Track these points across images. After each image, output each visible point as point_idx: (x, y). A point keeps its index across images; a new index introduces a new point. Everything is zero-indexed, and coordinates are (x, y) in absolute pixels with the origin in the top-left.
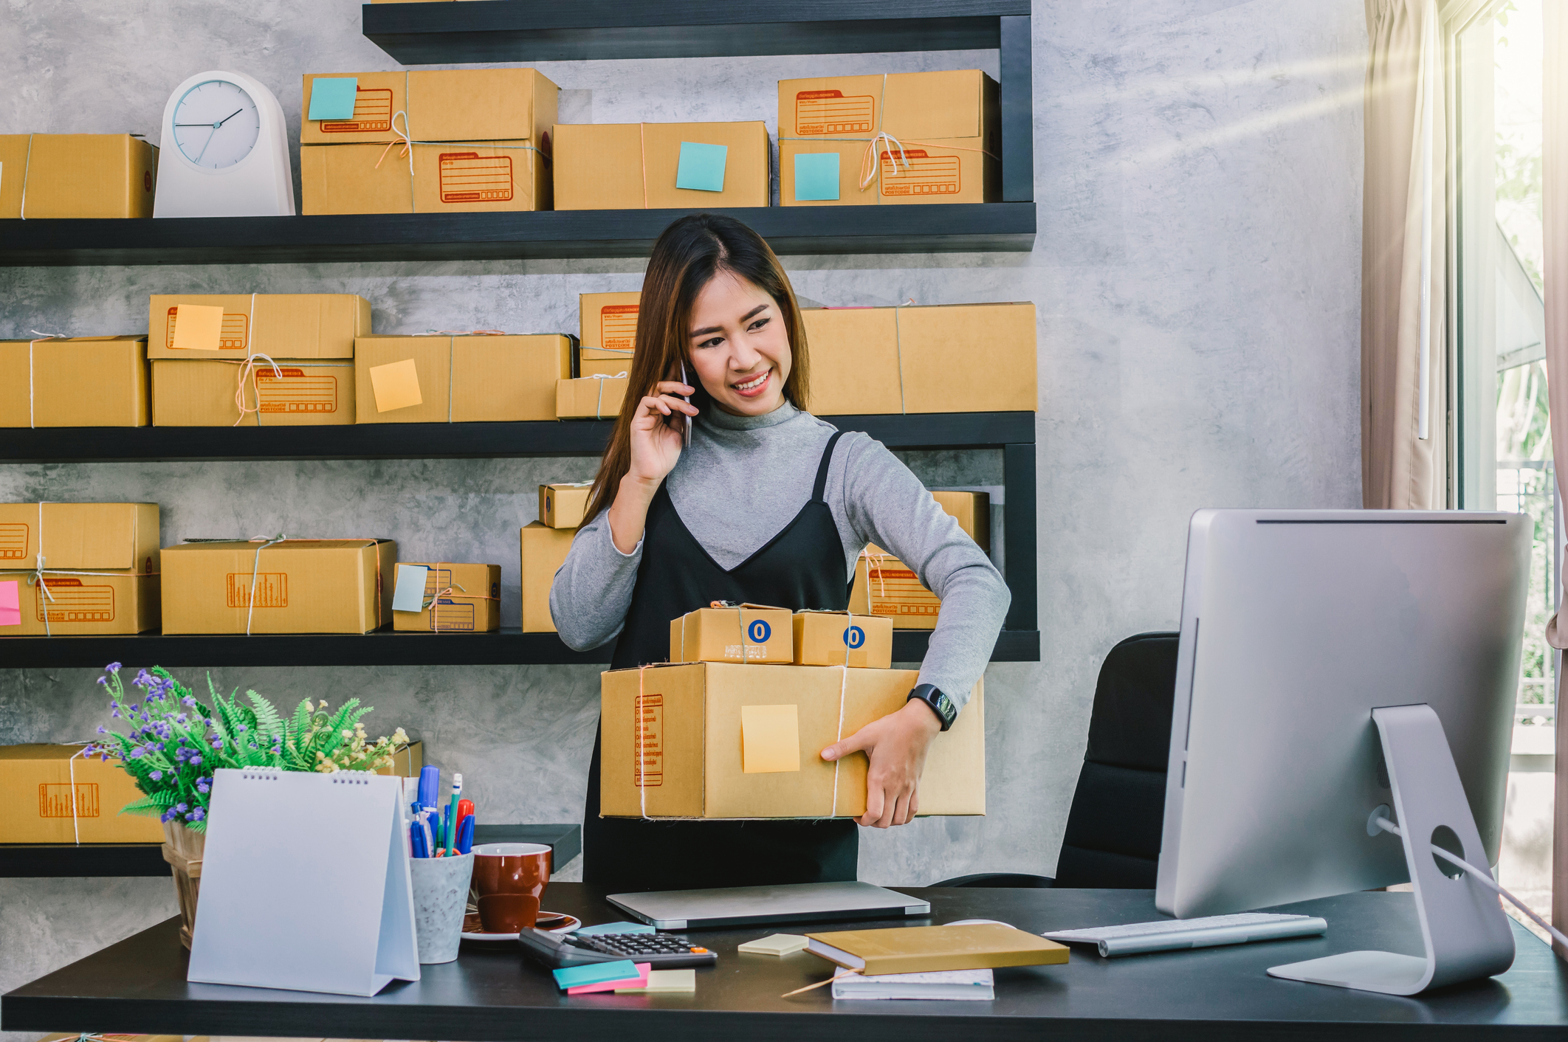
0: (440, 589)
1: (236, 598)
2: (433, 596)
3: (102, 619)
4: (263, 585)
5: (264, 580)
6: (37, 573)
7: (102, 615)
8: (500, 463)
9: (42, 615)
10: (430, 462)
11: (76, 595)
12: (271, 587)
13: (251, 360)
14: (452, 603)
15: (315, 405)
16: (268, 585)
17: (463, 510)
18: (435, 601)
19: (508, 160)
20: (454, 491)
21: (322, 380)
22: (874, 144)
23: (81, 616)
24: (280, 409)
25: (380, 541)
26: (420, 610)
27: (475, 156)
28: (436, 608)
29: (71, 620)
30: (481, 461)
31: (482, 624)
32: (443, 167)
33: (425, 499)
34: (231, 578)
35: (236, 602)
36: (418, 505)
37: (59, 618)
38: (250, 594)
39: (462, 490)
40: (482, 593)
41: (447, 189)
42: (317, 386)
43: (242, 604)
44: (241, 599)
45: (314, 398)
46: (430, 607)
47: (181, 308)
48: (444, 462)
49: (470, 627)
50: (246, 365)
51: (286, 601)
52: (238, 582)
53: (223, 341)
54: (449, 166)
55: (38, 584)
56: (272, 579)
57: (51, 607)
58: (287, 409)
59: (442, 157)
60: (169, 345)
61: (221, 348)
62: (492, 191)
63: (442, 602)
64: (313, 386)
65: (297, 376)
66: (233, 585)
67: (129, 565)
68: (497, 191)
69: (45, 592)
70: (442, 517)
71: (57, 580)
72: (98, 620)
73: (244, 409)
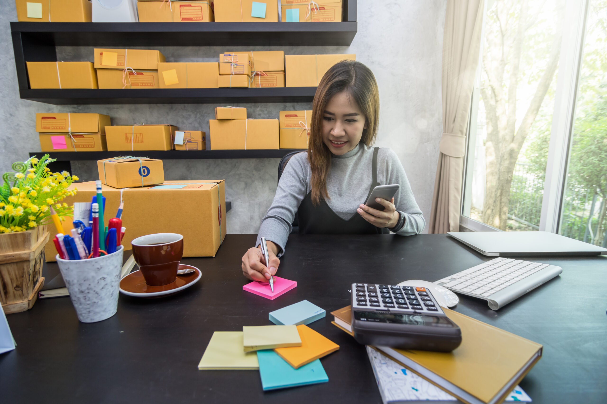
0: (188, 138)
1: (128, 141)
2: (186, 140)
3: (91, 147)
4: (136, 137)
5: (136, 136)
6: (69, 133)
7: (91, 146)
8: (205, 105)
9: (73, 146)
10: (186, 105)
11: (83, 140)
12: (138, 137)
13: (127, 69)
14: (191, 142)
15: (148, 84)
16: (137, 137)
17: (196, 118)
18: (186, 141)
19: (200, 7)
20: (193, 113)
21: (149, 76)
22: (309, 5)
23: (85, 146)
24: (138, 85)
25: (171, 126)
26: (182, 144)
27: (190, 6)
28: (187, 144)
29: (82, 147)
30: (200, 104)
31: (200, 148)
32: (181, 9)
33: (185, 115)
34: (126, 135)
35: (128, 142)
36: (184, 117)
37: (78, 147)
38: (132, 139)
39: (195, 113)
40: (200, 139)
41: (183, 17)
42: (148, 78)
43: (130, 142)
44: (130, 141)
45: (147, 82)
46: (185, 143)
47: (104, 53)
48: (190, 105)
49: (197, 149)
50: (125, 71)
51: (143, 141)
52: (129, 136)
53: (118, 63)
54: (183, 9)
55: (71, 137)
56: (138, 135)
57: (75, 144)
58: (139, 85)
59: (181, 6)
60: (101, 64)
61: (117, 65)
62: (196, 17)
63: (188, 142)
64: (147, 78)
65: (142, 75)
66: (127, 136)
67: (97, 131)
68: (198, 17)
69: (73, 139)
70: (190, 120)
71: (76, 136)
72: (90, 147)
73: (126, 84)
